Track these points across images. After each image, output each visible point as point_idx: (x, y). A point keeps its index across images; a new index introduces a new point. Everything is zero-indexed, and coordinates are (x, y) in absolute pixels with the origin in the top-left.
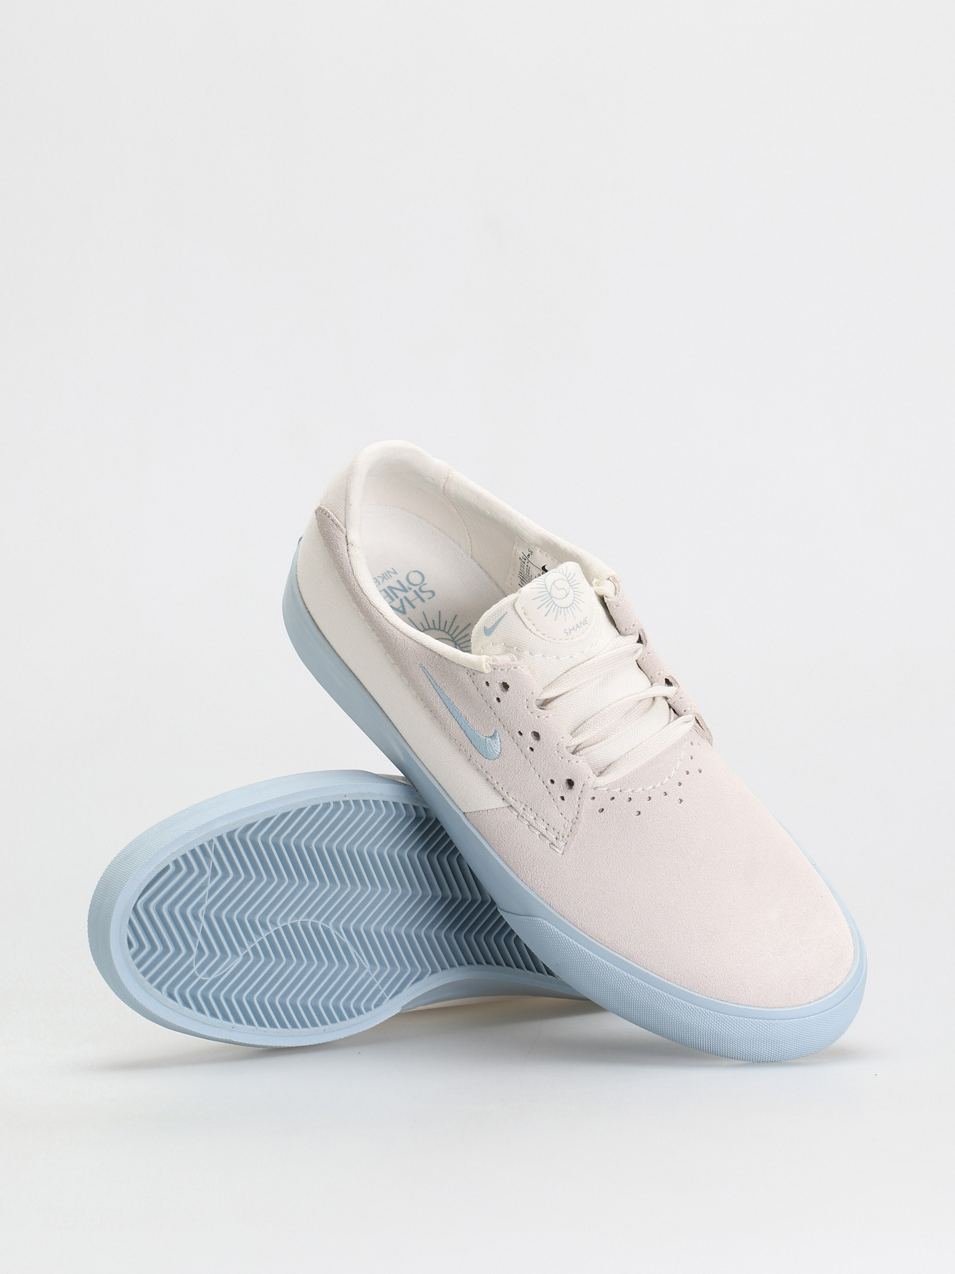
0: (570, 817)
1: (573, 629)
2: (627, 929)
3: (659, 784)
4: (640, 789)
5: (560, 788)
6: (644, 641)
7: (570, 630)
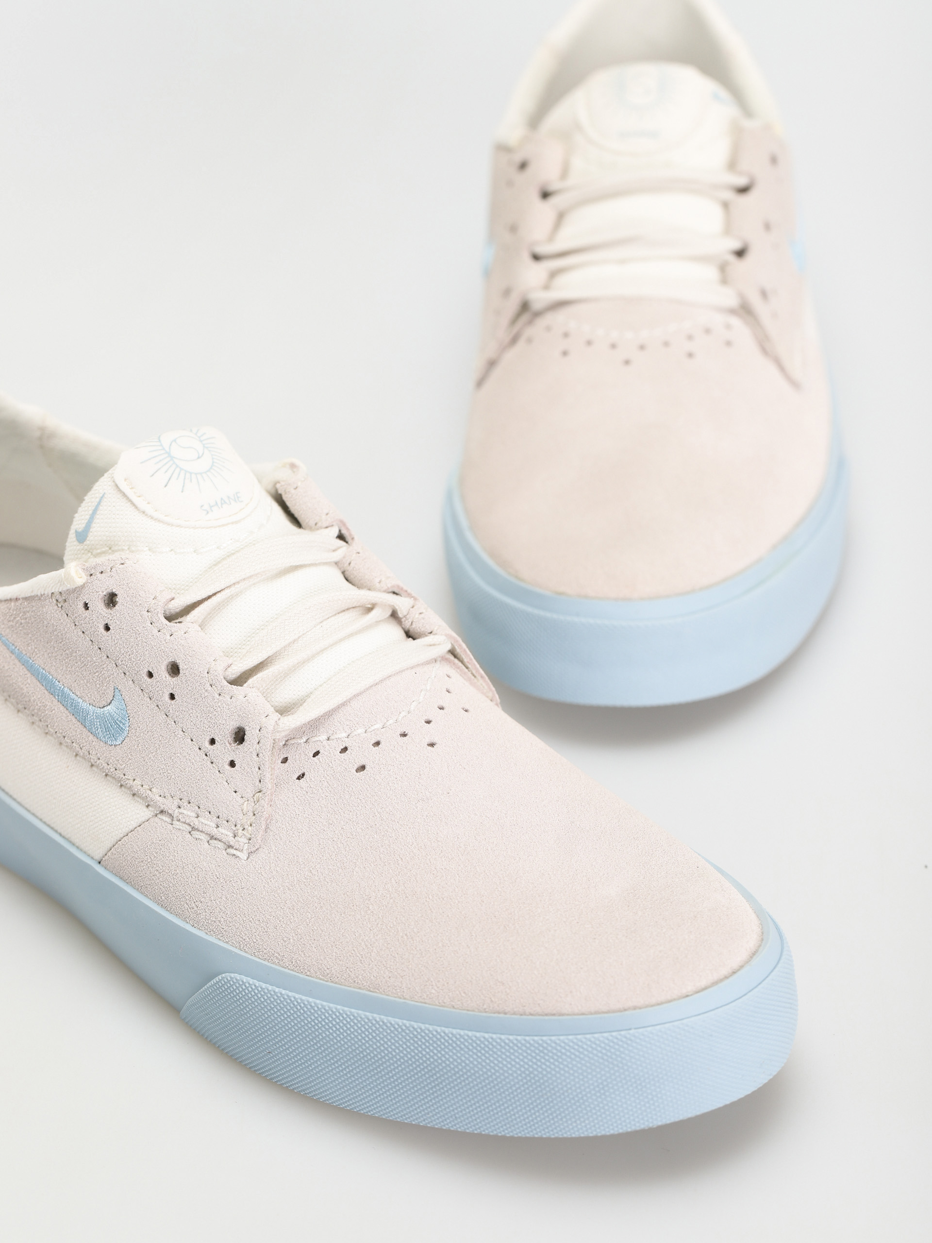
0: (249, 792)
1: (217, 504)
2: (363, 943)
3: (391, 722)
4: (361, 731)
5: (226, 749)
6: (348, 538)
7: (211, 507)
